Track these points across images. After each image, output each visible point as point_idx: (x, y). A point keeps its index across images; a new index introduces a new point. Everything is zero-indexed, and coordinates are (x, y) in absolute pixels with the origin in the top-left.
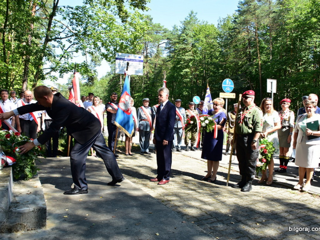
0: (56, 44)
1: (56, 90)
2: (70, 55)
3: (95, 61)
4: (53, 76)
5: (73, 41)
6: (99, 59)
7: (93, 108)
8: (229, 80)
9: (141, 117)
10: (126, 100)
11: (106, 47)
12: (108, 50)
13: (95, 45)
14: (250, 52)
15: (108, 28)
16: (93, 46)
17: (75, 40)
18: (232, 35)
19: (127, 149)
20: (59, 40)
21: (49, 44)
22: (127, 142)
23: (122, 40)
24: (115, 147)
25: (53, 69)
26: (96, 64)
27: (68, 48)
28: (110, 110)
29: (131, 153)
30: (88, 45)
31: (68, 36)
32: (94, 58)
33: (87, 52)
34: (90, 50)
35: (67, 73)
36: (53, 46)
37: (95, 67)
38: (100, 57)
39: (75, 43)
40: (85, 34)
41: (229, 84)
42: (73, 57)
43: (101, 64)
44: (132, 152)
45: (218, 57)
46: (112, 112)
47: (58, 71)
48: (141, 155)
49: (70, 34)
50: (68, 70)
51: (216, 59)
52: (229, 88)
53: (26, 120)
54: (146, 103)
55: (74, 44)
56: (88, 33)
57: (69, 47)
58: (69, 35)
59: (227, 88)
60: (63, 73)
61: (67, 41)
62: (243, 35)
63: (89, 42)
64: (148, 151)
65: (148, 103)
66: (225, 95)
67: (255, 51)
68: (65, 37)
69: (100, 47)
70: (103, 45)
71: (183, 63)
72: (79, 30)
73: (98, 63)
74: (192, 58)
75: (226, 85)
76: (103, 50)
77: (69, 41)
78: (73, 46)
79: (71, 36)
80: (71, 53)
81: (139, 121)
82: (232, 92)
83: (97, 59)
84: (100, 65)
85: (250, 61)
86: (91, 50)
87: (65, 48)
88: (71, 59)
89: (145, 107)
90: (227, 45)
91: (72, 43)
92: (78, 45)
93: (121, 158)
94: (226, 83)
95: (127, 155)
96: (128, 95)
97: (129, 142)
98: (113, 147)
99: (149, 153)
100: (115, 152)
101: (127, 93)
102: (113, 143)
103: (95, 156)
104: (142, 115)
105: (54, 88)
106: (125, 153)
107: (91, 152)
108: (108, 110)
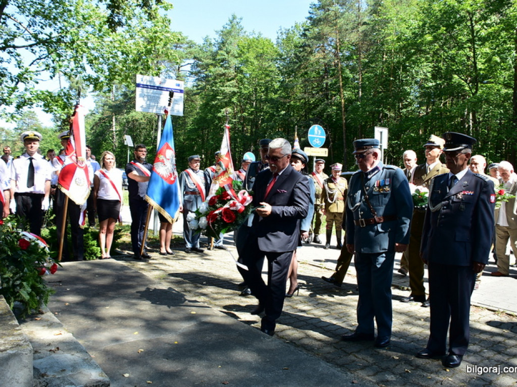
0: (5, 56)
1: (37, 138)
2: (34, 77)
4: (9, 113)
5: (39, 53)
6: (84, 85)
7: (103, 174)
8: (318, 127)
9: (186, 187)
10: (168, 158)
14: (327, 84)
18: (300, 57)
19: (163, 244)
20: (11, 49)
24: (144, 242)
27: (30, 65)
28: (135, 175)
29: (170, 251)
32: (74, 84)
33: (62, 72)
36: (0, 60)
39: (43, 57)
40: (59, 41)
41: (318, 132)
43: (87, 94)
45: (278, 90)
46: (137, 179)
47: (14, 104)
48: (188, 253)
51: (275, 94)
52: (318, 139)
54: (196, 165)
55: (40, 58)
57: (32, 63)
59: (315, 141)
62: (317, 57)
64: (198, 246)
65: (199, 164)
66: (312, 152)
67: (336, 83)
71: (222, 99)
73: (82, 94)
74: (236, 90)
75: (314, 134)
78: (38, 61)
81: (184, 195)
82: (322, 147)
83: (80, 86)
84: (85, 96)
89: (193, 170)
90: (292, 71)
93: (156, 260)
94: (314, 132)
95: (163, 254)
96: (171, 149)
97: (167, 231)
98: (140, 242)
99: (201, 249)
100: (143, 251)
101: (168, 145)
102: (140, 234)
103: (109, 258)
104: (189, 185)
105: (35, 135)
106: (160, 250)
107: (101, 252)
108: (130, 175)
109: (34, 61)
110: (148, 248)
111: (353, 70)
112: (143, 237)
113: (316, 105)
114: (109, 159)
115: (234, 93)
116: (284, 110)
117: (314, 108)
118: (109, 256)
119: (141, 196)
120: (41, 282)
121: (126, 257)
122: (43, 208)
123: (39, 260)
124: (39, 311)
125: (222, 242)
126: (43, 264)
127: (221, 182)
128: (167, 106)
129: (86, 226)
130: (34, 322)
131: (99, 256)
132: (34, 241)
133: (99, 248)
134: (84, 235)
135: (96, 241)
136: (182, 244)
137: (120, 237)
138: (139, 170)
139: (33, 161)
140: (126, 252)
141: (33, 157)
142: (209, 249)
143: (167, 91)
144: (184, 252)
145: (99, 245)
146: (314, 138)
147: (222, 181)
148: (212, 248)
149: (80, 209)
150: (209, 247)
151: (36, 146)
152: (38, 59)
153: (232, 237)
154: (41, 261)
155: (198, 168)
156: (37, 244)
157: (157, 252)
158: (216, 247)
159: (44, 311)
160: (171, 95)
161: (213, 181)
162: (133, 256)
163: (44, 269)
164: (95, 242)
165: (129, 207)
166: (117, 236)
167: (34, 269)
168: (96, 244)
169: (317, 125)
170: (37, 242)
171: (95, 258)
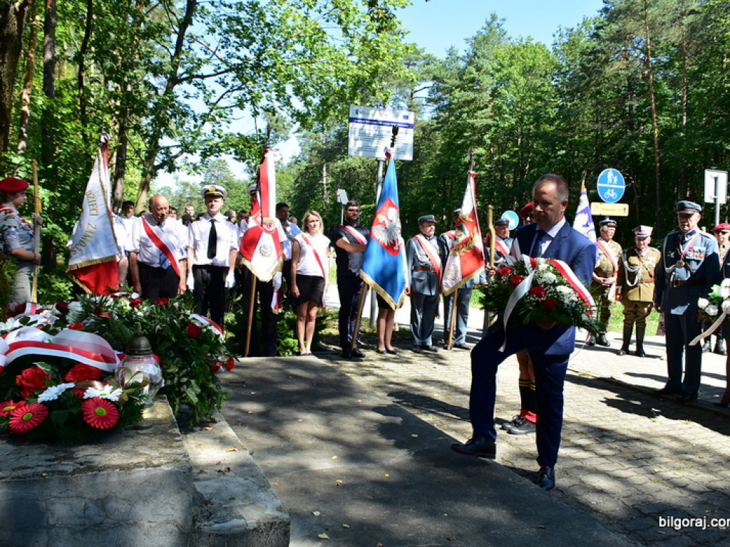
0: (191, 89)
1: (220, 193)
2: (224, 115)
3: (275, 130)
4: (191, 163)
5: (231, 83)
6: (285, 124)
7: (306, 240)
8: (613, 172)
9: (415, 259)
10: (390, 219)
11: (304, 98)
12: (307, 104)
13: (280, 91)
14: (631, 107)
15: (308, 53)
16: (274, 95)
17: (233, 80)
18: (589, 68)
19: (382, 337)
20: (199, 80)
21: (177, 89)
22: (383, 322)
23: (343, 80)
24: (356, 334)
25: (186, 148)
26: (277, 137)
27: (219, 100)
28: (346, 243)
29: (391, 348)
30: (264, 91)
31: (219, 71)
32: (273, 122)
33: (262, 108)
34: (268, 102)
35: (217, 156)
36: (185, 95)
37: (276, 142)
38: (289, 119)
39: (236, 88)
40: (257, 66)
41: (613, 180)
42: (232, 121)
43: (289, 136)
44: (392, 344)
45: (554, 120)
46: (348, 248)
47: (199, 152)
48: (416, 352)
49: (224, 67)
50: (220, 151)
51: (550, 125)
52: (613, 190)
53: (153, 268)
54: (429, 228)
55: (232, 90)
56: (266, 63)
57: (222, 97)
58: (222, 70)
59: (608, 193)
60: (209, 156)
61: (217, 81)
62: (616, 67)
63: (265, 85)
64: (430, 342)
65: (434, 227)
66: (603, 209)
67: (644, 106)
68: (213, 73)
69: (290, 97)
70: (297, 91)
71: (470, 136)
72: (245, 57)
73: (282, 135)
74: (490, 122)
75: (606, 183)
76: (298, 104)
77: (223, 82)
78: (229, 94)
79: (226, 71)
80: (227, 111)
81: (412, 271)
82: (620, 202)
83: (280, 124)
84: (286, 138)
85: (632, 129)
86: (270, 103)
87: (213, 100)
88: (227, 124)
89: (425, 236)
90: (577, 91)
91: (228, 88)
92: (243, 92)
93: (371, 360)
94: (607, 179)
95: (382, 353)
96: (394, 206)
97: (387, 321)
98: (350, 334)
99: (434, 347)
100: (355, 346)
101: (390, 201)
102: (351, 324)
103: (309, 354)
104: (419, 257)
105: (217, 190)
106: (378, 347)
107: (299, 346)
108: (339, 243)
109: (224, 95)
110: (362, 344)
111: (674, 83)
112: (355, 327)
113: (614, 140)
114: (313, 221)
115: (488, 127)
116: (563, 149)
117: (612, 144)
118: (309, 352)
119: (353, 271)
120: (215, 380)
121: (332, 354)
122: (226, 286)
123: (212, 352)
124: (211, 419)
125: (464, 339)
126: (217, 357)
127: (462, 254)
128: (389, 147)
129: (280, 311)
130: (204, 431)
131: (297, 351)
132: (206, 327)
133: (296, 341)
134: (278, 323)
135: (292, 331)
136: (408, 339)
137: (324, 327)
138: (350, 236)
139: (216, 223)
140: (332, 347)
141: (215, 217)
142: (446, 348)
143: (390, 126)
144: (410, 351)
145: (296, 337)
146: (606, 189)
147: (464, 252)
148: (449, 348)
149: (273, 288)
150: (445, 346)
151: (218, 204)
152: (229, 91)
153: (481, 332)
154: (215, 353)
155: (432, 233)
156: (209, 331)
157: (373, 349)
158: (455, 346)
159: (217, 419)
160: (395, 131)
161: (451, 253)
162: (341, 353)
163: (218, 364)
164: (291, 333)
165: (336, 286)
166: (320, 325)
167: (206, 363)
168: (292, 335)
169: (611, 169)
170: (209, 328)
171: (291, 353)
